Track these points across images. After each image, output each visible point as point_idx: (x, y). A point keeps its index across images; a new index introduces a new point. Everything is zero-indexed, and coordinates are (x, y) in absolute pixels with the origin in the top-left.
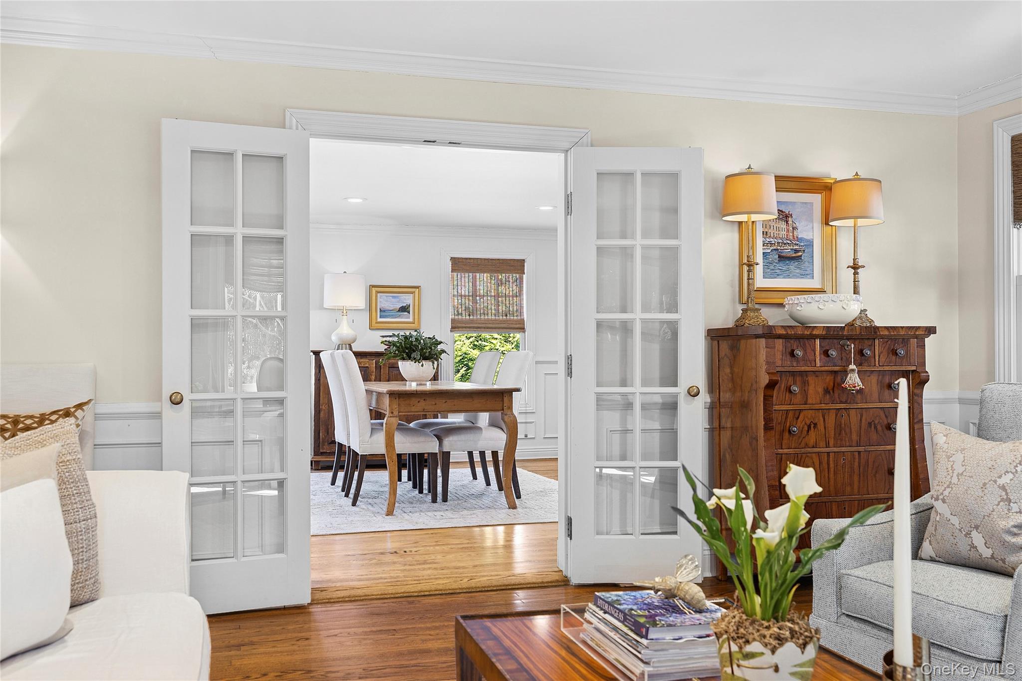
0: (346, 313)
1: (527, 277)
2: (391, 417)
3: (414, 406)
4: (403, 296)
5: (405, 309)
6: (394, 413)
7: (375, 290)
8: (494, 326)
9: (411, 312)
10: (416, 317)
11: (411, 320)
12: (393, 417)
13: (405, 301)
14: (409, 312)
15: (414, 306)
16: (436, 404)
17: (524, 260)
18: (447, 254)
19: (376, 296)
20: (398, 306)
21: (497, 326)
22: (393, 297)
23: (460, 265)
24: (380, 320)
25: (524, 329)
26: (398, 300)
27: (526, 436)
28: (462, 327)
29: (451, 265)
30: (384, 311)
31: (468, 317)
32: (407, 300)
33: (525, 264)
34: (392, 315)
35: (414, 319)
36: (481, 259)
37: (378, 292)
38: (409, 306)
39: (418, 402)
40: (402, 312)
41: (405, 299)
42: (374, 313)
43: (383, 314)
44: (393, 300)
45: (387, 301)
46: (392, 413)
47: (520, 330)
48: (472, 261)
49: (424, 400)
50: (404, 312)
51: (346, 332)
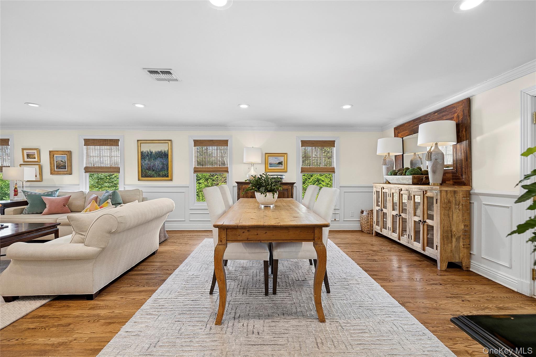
0: (253, 165)
1: (336, 148)
2: (219, 245)
3: (239, 235)
4: (280, 158)
5: (280, 163)
6: (223, 242)
7: (268, 155)
8: (320, 170)
9: (283, 165)
10: (285, 166)
11: (283, 168)
12: (221, 245)
13: (280, 160)
14: (282, 165)
15: (284, 162)
16: (257, 234)
17: (335, 141)
18: (299, 139)
19: (268, 158)
20: (278, 162)
21: (322, 170)
22: (275, 158)
23: (305, 143)
24: (269, 168)
25: (334, 172)
26: (277, 159)
27: (335, 220)
28: (306, 171)
29: (301, 144)
30: (271, 164)
31: (309, 167)
32: (281, 159)
33: (335, 143)
34: (275, 166)
35: (284, 167)
36: (315, 141)
37: (268, 156)
38: (282, 162)
39: (243, 232)
40: (279, 164)
41: (280, 159)
42: (267, 165)
43: (271, 165)
44: (275, 159)
45: (272, 160)
46: (221, 241)
47: (333, 172)
48: (311, 142)
49: (248, 231)
50: (280, 164)
51: (253, 173)
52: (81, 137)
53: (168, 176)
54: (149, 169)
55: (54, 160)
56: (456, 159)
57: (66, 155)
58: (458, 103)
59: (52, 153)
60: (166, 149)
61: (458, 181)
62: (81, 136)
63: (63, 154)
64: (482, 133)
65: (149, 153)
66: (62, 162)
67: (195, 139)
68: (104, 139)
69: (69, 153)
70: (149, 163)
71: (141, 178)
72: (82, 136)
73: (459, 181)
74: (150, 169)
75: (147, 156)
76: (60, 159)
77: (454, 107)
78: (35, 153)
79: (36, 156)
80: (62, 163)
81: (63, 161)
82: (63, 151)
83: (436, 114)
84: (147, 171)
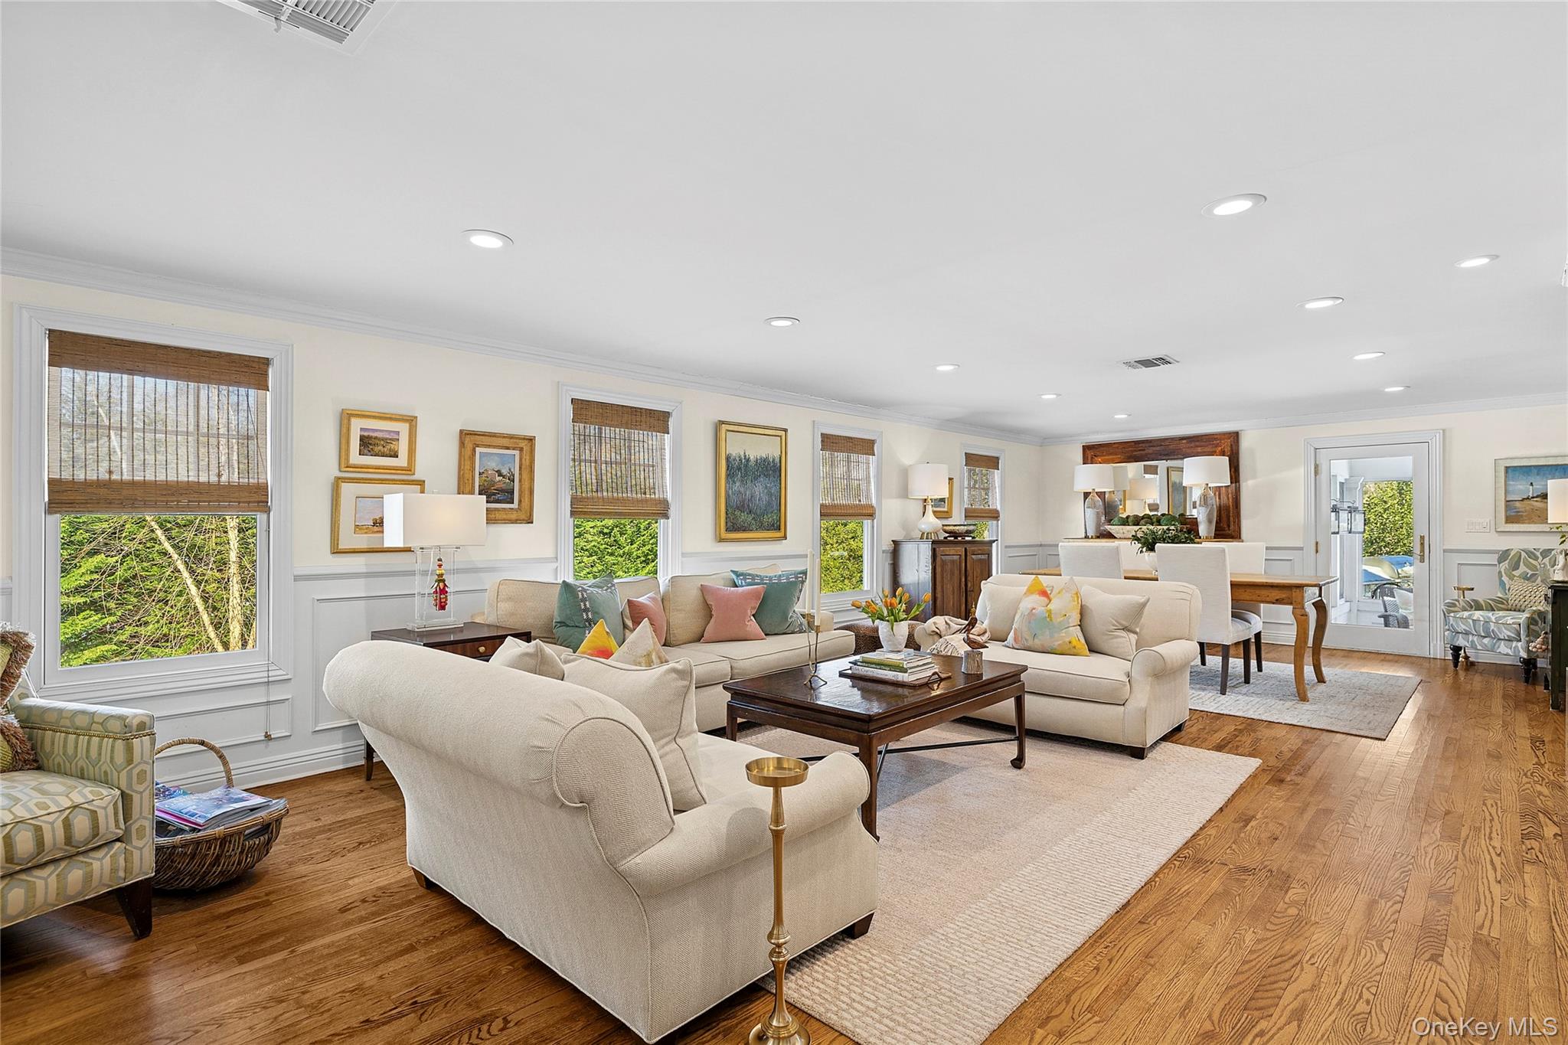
8: (984, 515)
9: (946, 502)
10: (950, 506)
11: (946, 510)
15: (949, 496)
17: (1000, 458)
21: (986, 515)
28: (970, 517)
29: (965, 460)
31: (971, 507)
36: (980, 455)
47: (995, 519)
48: (975, 456)
52: (567, 390)
53: (779, 529)
54: (741, 508)
55: (473, 469)
56: (1220, 505)
57: (517, 453)
58: (1225, 434)
59: (469, 440)
60: (777, 454)
61: (1221, 532)
62: (565, 387)
63: (508, 448)
64: (1254, 477)
65: (743, 461)
66: (500, 475)
67: (824, 432)
68: (632, 408)
69: (526, 444)
70: (742, 490)
71: (724, 535)
72: (569, 388)
73: (1224, 532)
74: (743, 506)
75: (739, 469)
76: (493, 465)
77: (1216, 439)
78: (398, 433)
79: (403, 448)
80: (498, 478)
81: (505, 472)
82: (511, 437)
83: (1184, 441)
84: (737, 513)
